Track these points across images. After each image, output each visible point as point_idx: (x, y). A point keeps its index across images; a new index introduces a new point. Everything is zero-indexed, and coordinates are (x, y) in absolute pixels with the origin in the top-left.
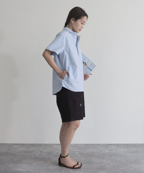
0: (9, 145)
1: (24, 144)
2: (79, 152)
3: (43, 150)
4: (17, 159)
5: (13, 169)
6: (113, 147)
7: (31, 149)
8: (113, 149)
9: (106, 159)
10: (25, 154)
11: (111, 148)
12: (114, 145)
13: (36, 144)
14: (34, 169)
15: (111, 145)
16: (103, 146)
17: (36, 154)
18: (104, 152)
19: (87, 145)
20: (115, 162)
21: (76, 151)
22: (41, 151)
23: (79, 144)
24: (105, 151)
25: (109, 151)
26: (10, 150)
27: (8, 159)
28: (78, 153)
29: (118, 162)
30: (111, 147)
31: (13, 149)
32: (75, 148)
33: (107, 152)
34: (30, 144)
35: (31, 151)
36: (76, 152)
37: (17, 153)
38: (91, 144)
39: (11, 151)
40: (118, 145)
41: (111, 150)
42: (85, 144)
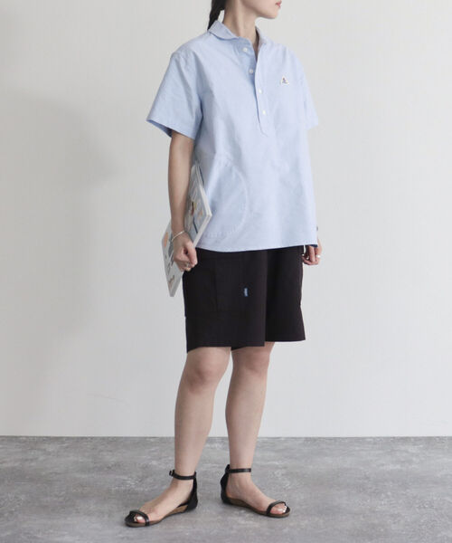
0: (25, 442)
1: (82, 438)
2: (285, 468)
3: (154, 463)
4: (56, 496)
5: (39, 536)
6: (412, 449)
7: (110, 458)
8: (414, 459)
9: (388, 497)
10: (84, 476)
11: (407, 452)
12: (416, 440)
13: (126, 438)
14: (121, 535)
15: (405, 440)
16: (375, 444)
17: (126, 478)
18: (381, 468)
19: (314, 440)
20: (419, 508)
21: (277, 463)
22: (145, 467)
23: (287, 439)
24: (383, 465)
25: (398, 467)
26: (32, 460)
27: (23, 497)
28: (284, 471)
29: (432, 507)
30: (403, 448)
31: (41, 458)
32: (273, 454)
33: (391, 467)
34: (103, 439)
35: (109, 468)
36: (277, 468)
37: (56, 473)
38: (330, 439)
39: (33, 464)
40: (429, 441)
41: (404, 462)
42: (307, 439)
